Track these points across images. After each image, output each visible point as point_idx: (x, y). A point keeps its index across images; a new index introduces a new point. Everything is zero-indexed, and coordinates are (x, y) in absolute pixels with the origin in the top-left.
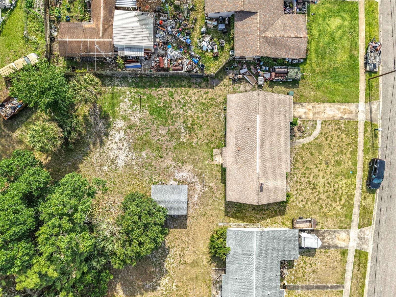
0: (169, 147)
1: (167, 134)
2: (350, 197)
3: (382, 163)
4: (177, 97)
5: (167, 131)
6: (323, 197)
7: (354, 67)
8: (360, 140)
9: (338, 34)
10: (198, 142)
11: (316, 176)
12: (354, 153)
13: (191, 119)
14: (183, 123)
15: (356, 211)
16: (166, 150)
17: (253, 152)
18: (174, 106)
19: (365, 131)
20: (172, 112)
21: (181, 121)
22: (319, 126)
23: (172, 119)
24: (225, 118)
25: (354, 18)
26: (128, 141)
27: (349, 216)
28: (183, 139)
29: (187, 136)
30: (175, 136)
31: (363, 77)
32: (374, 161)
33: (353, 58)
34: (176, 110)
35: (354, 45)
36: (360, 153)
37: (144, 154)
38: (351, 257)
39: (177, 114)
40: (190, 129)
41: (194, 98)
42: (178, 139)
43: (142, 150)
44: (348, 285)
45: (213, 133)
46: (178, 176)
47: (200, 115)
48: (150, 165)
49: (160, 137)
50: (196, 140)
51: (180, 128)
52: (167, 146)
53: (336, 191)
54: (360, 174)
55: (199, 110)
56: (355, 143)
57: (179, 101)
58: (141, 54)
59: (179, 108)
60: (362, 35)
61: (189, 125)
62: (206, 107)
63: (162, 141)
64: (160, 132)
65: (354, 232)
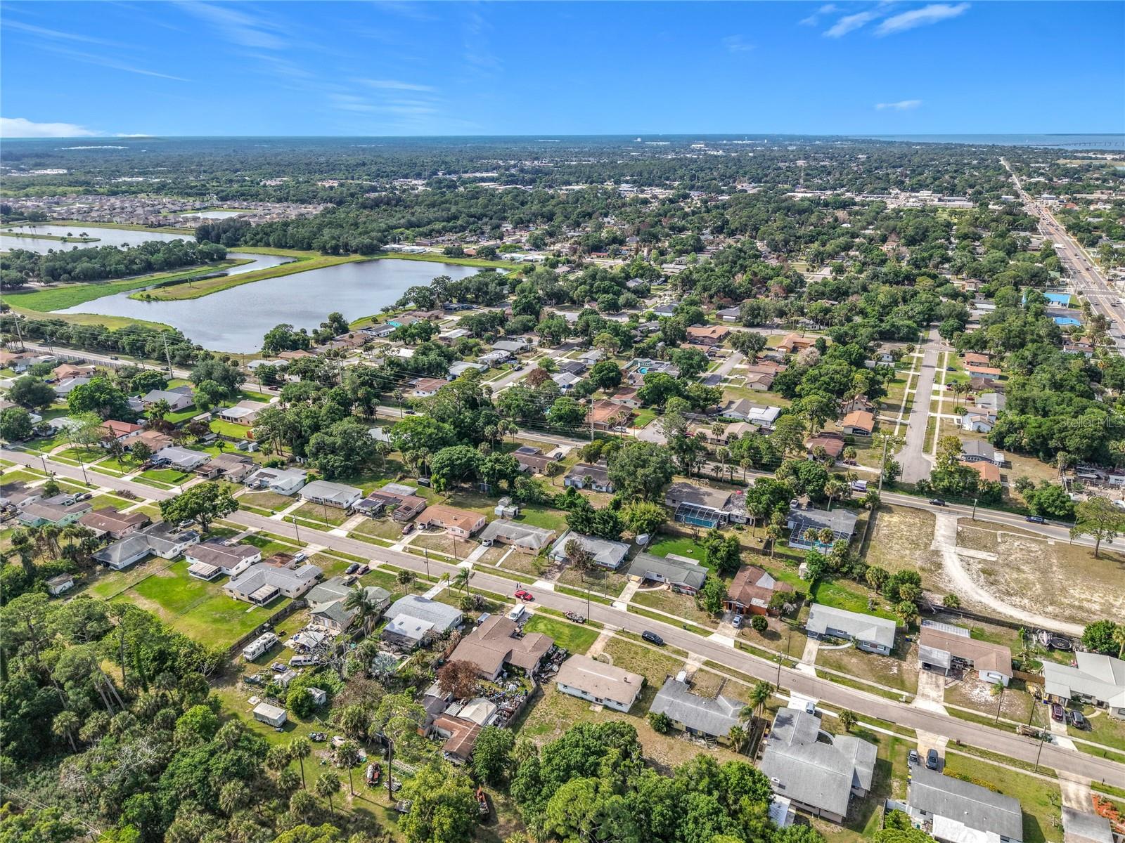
2: (662, 655)
3: (646, 632)
4: (538, 716)
7: (576, 627)
8: (626, 639)
9: (549, 627)
12: (633, 644)
13: (559, 713)
14: (559, 718)
15: (674, 656)
17: (601, 679)
18: (543, 720)
19: (620, 635)
20: (547, 722)
21: (556, 719)
22: (605, 653)
23: (552, 724)
24: (570, 695)
25: (544, 618)
27: (676, 660)
31: (585, 626)
32: (643, 638)
33: (570, 626)
34: (546, 719)
35: (562, 623)
36: (633, 641)
38: (706, 668)
39: (550, 720)
40: (566, 716)
41: (544, 706)
44: (725, 675)
45: (576, 705)
47: (559, 708)
53: (655, 661)
54: (649, 647)
55: (555, 707)
56: (627, 643)
57: (541, 715)
58: (496, 716)
59: (546, 717)
60: (557, 618)
62: (556, 703)
65: (688, 661)
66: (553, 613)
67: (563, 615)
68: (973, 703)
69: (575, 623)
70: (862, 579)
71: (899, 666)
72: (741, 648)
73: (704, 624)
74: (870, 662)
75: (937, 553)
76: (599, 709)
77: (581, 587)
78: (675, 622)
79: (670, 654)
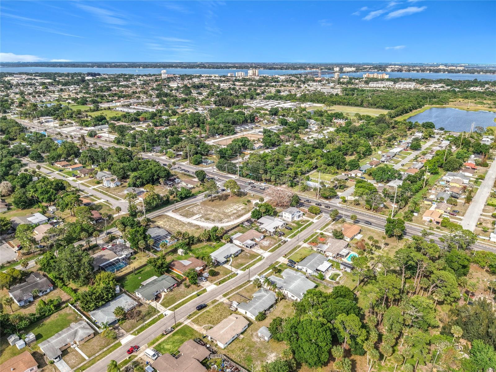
1: (252, 352)
2: (214, 307)
6: (221, 311)
7: (177, 333)
8: (196, 316)
9: (170, 343)
10: (244, 344)
11: (218, 316)
12: (201, 315)
13: (240, 351)
15: (216, 304)
16: (256, 348)
19: (192, 317)
20: (245, 357)
21: (244, 353)
22: (204, 326)
23: (247, 355)
24: (229, 344)
25: (160, 344)
26: (267, 358)
27: (219, 304)
28: (248, 348)
29: (246, 348)
30: (250, 350)
31: (177, 329)
32: (199, 310)
33: (174, 335)
34: (243, 357)
35: (169, 337)
36: (199, 314)
37: (265, 352)
38: (228, 297)
39: (244, 355)
40: (243, 349)
41: (234, 356)
43: (264, 353)
44: (236, 292)
45: (237, 343)
46: (258, 340)
47: (237, 350)
48: (265, 348)
51: (246, 351)
53: (216, 310)
54: (205, 310)
55: (235, 352)
56: (198, 316)
57: (239, 358)
60: (163, 339)
62: (233, 351)
63: (255, 352)
64: (254, 354)
65: (221, 301)
66: (157, 340)
67: (163, 335)
68: (268, 247)
69: (172, 333)
70: (199, 241)
71: (246, 252)
72: (220, 284)
73: (198, 290)
74: (242, 258)
75: (189, 223)
76: (242, 336)
77: (140, 324)
78: (191, 298)
79: (213, 305)
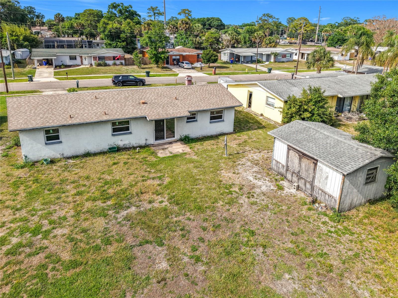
0: (205, 224)
1: (161, 244)
5: (149, 247)
10: (153, 179)
13: (88, 205)
14: (105, 216)
16: (217, 227)
18: (36, 260)
20: (66, 256)
21: (98, 224)
23: (97, 248)
28: (161, 202)
29: (146, 197)
30: (158, 221)
34: (53, 248)
39: (72, 240)
40: (123, 197)
42: (166, 212)
45: (121, 164)
47: (74, 192)
49: (186, 259)
50: (150, 182)
51: (127, 218)
52: (204, 229)
55: (53, 197)
59: (46, 242)
61: (109, 203)
62: (45, 188)
63: (194, 249)
64: (164, 265)
